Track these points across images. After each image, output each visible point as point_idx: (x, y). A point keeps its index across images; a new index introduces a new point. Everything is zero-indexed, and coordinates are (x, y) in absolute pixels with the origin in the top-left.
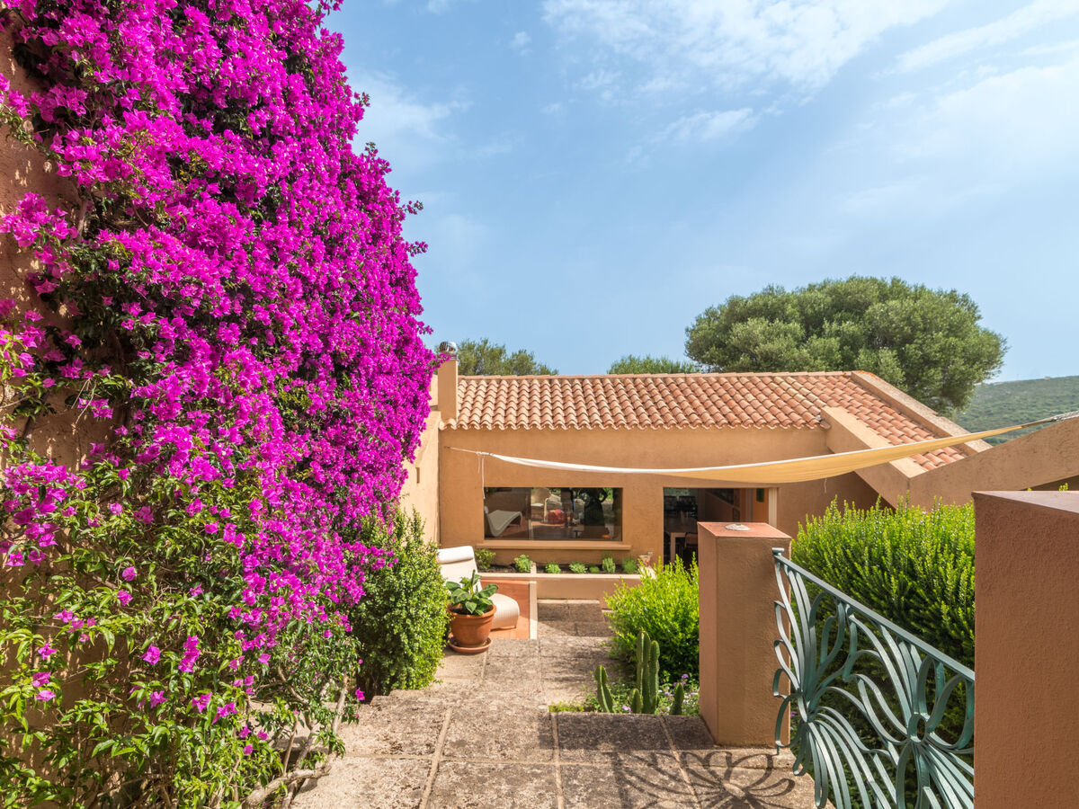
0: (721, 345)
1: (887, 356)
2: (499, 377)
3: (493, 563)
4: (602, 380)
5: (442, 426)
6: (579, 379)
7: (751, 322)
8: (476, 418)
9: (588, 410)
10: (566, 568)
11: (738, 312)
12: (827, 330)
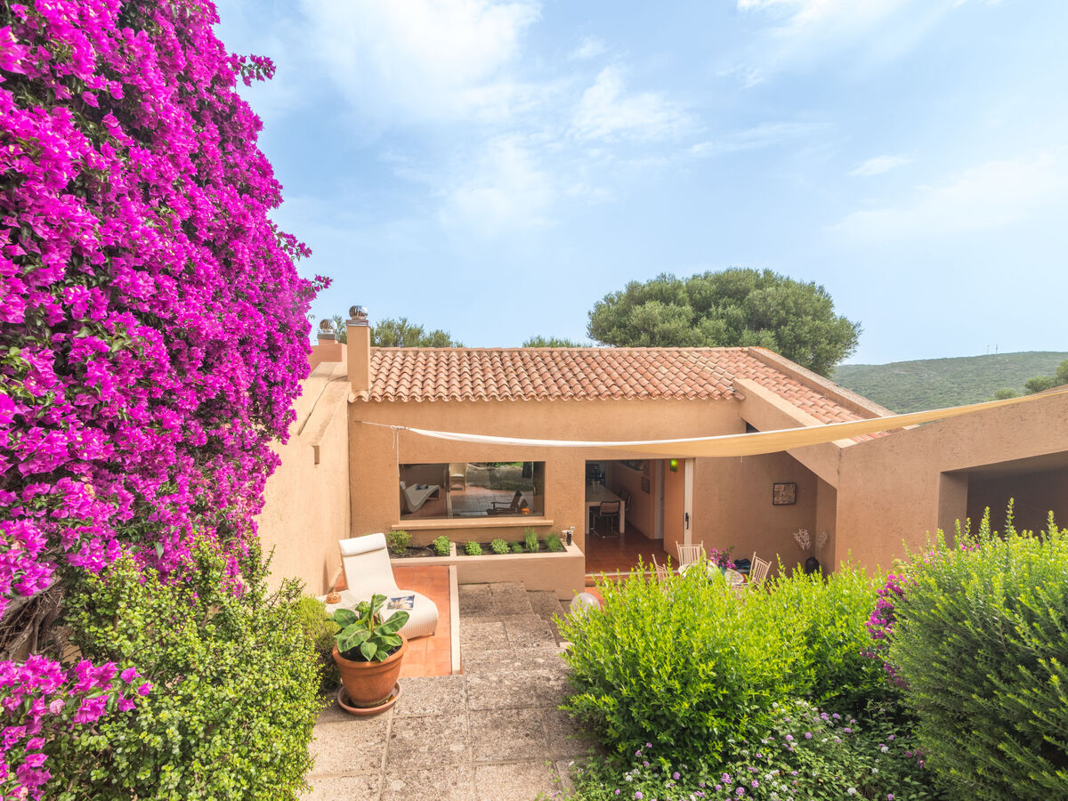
0: (622, 326)
1: (766, 335)
2: (416, 349)
3: (410, 546)
4: (520, 353)
5: (352, 398)
6: (497, 352)
7: (649, 305)
8: (390, 390)
9: (508, 382)
10: (488, 548)
11: (637, 296)
12: (715, 313)
